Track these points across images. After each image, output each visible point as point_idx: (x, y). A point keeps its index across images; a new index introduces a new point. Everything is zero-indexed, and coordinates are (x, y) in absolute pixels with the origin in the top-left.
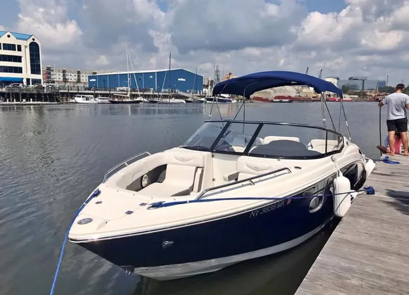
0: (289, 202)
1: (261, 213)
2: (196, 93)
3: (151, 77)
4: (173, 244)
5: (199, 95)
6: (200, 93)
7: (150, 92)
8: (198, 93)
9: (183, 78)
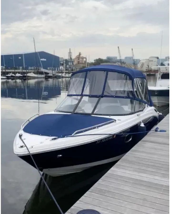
0: (115, 137)
1: (102, 142)
2: (55, 70)
3: (20, 58)
4: (62, 156)
5: (57, 71)
6: (58, 70)
7: (19, 70)
8: (56, 70)
9: (45, 59)
